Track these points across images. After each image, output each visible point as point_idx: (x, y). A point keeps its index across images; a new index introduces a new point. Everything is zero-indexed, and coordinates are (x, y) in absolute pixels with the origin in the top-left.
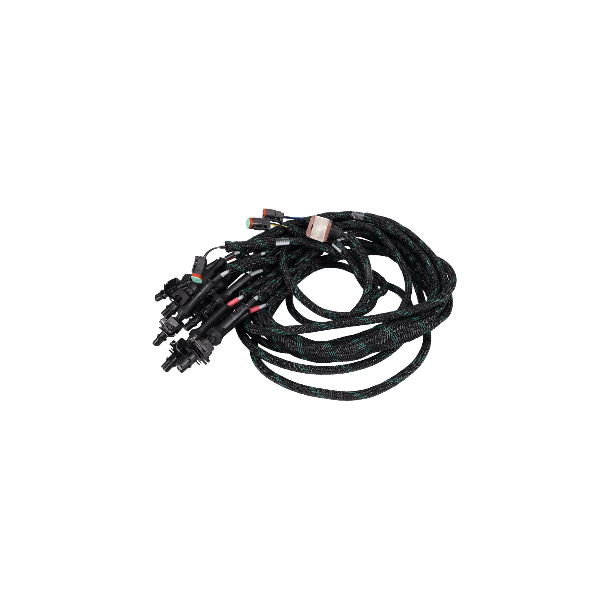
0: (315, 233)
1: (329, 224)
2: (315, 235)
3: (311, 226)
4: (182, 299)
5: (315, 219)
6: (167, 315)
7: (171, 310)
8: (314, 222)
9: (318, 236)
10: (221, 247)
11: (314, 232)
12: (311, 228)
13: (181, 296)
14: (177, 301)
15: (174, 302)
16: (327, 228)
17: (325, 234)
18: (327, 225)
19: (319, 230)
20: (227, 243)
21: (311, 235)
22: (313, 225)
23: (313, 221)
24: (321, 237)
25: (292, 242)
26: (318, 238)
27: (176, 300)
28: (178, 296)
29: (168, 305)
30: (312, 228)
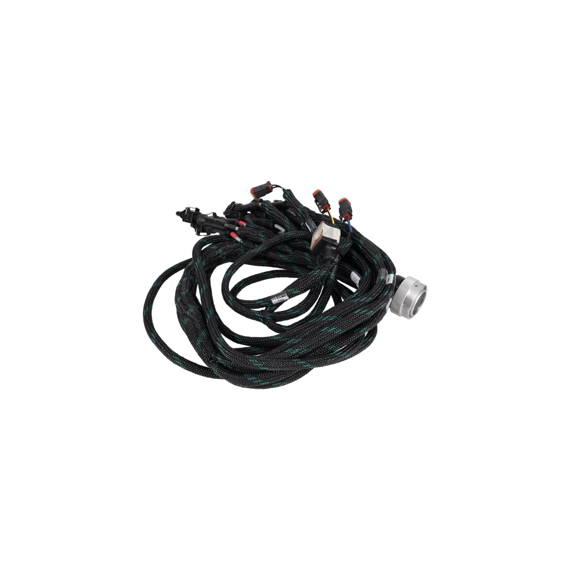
10: (284, 190)
20: (289, 190)
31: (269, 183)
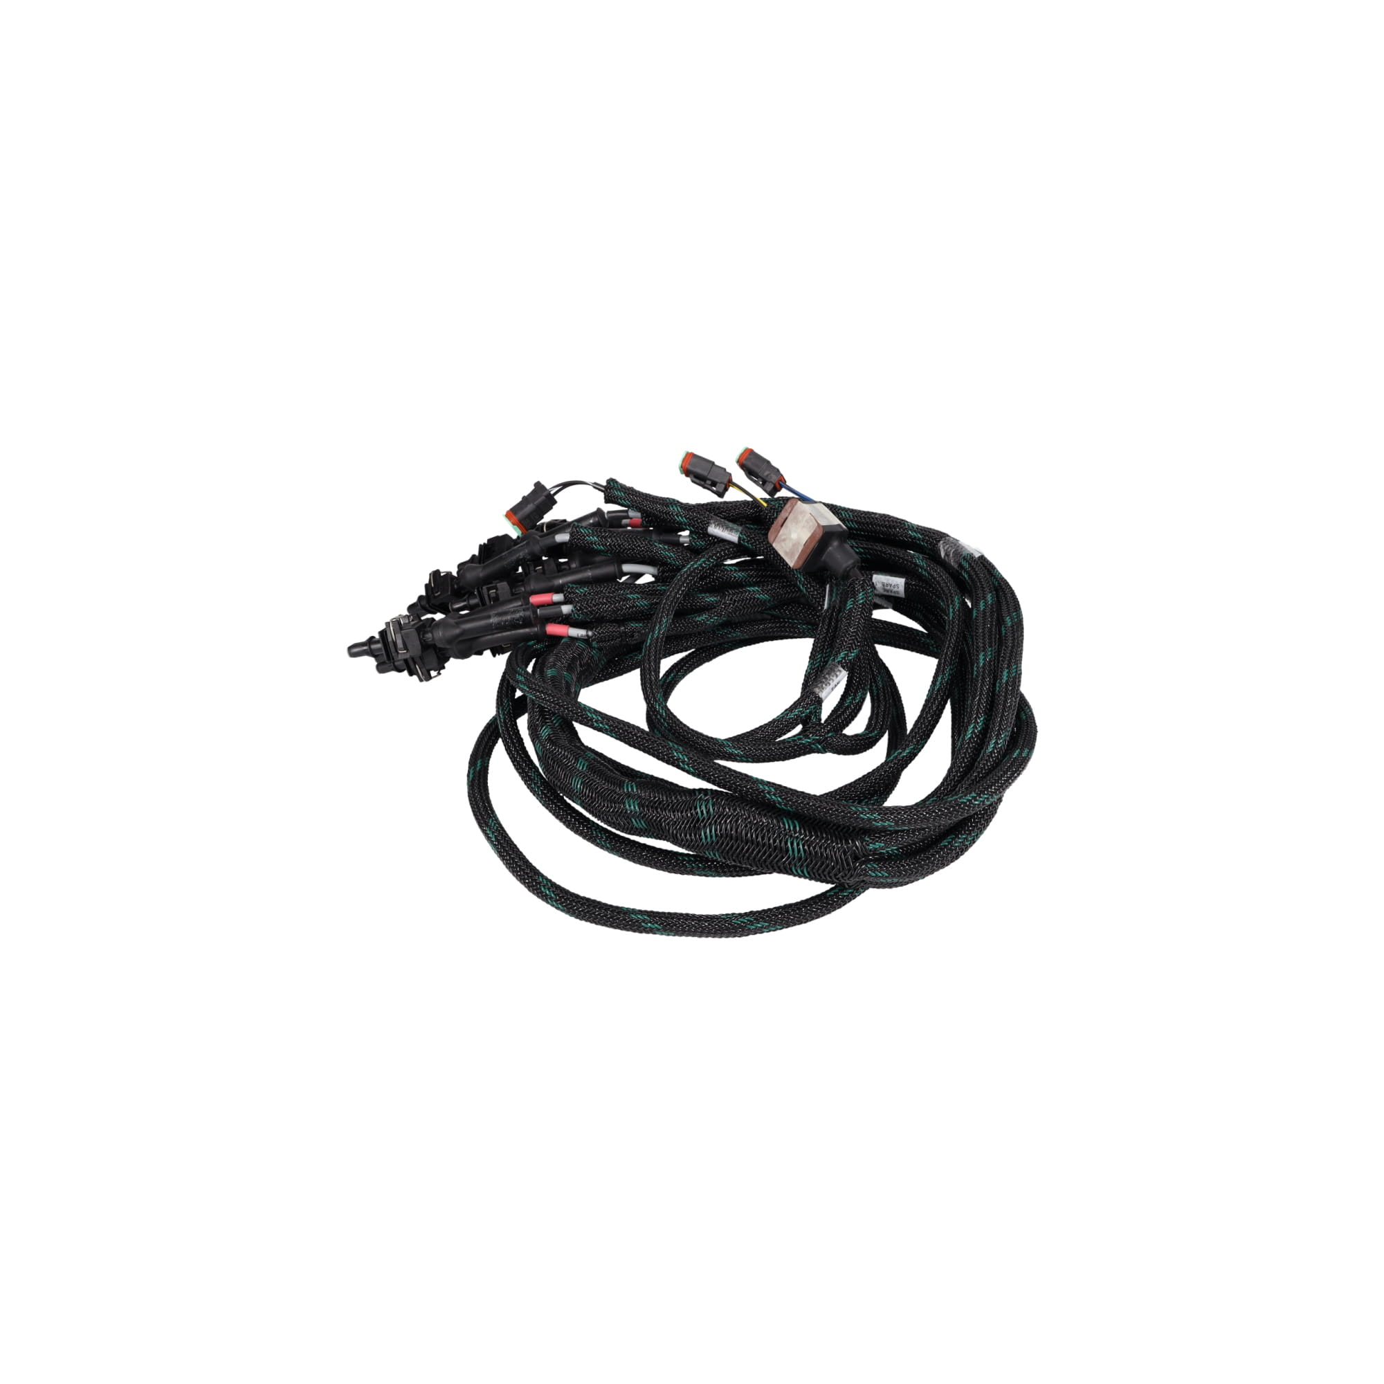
0: (784, 540)
1: (815, 531)
2: (783, 544)
3: (783, 520)
5: (796, 507)
8: (790, 512)
9: (788, 550)
10: (596, 486)
11: (783, 537)
12: (780, 523)
16: (810, 538)
17: (800, 551)
18: (812, 531)
19: (794, 536)
20: (612, 482)
21: (777, 539)
22: (786, 518)
23: (790, 509)
24: (791, 554)
25: (744, 540)
26: (786, 553)
30: (782, 526)
31: (539, 486)
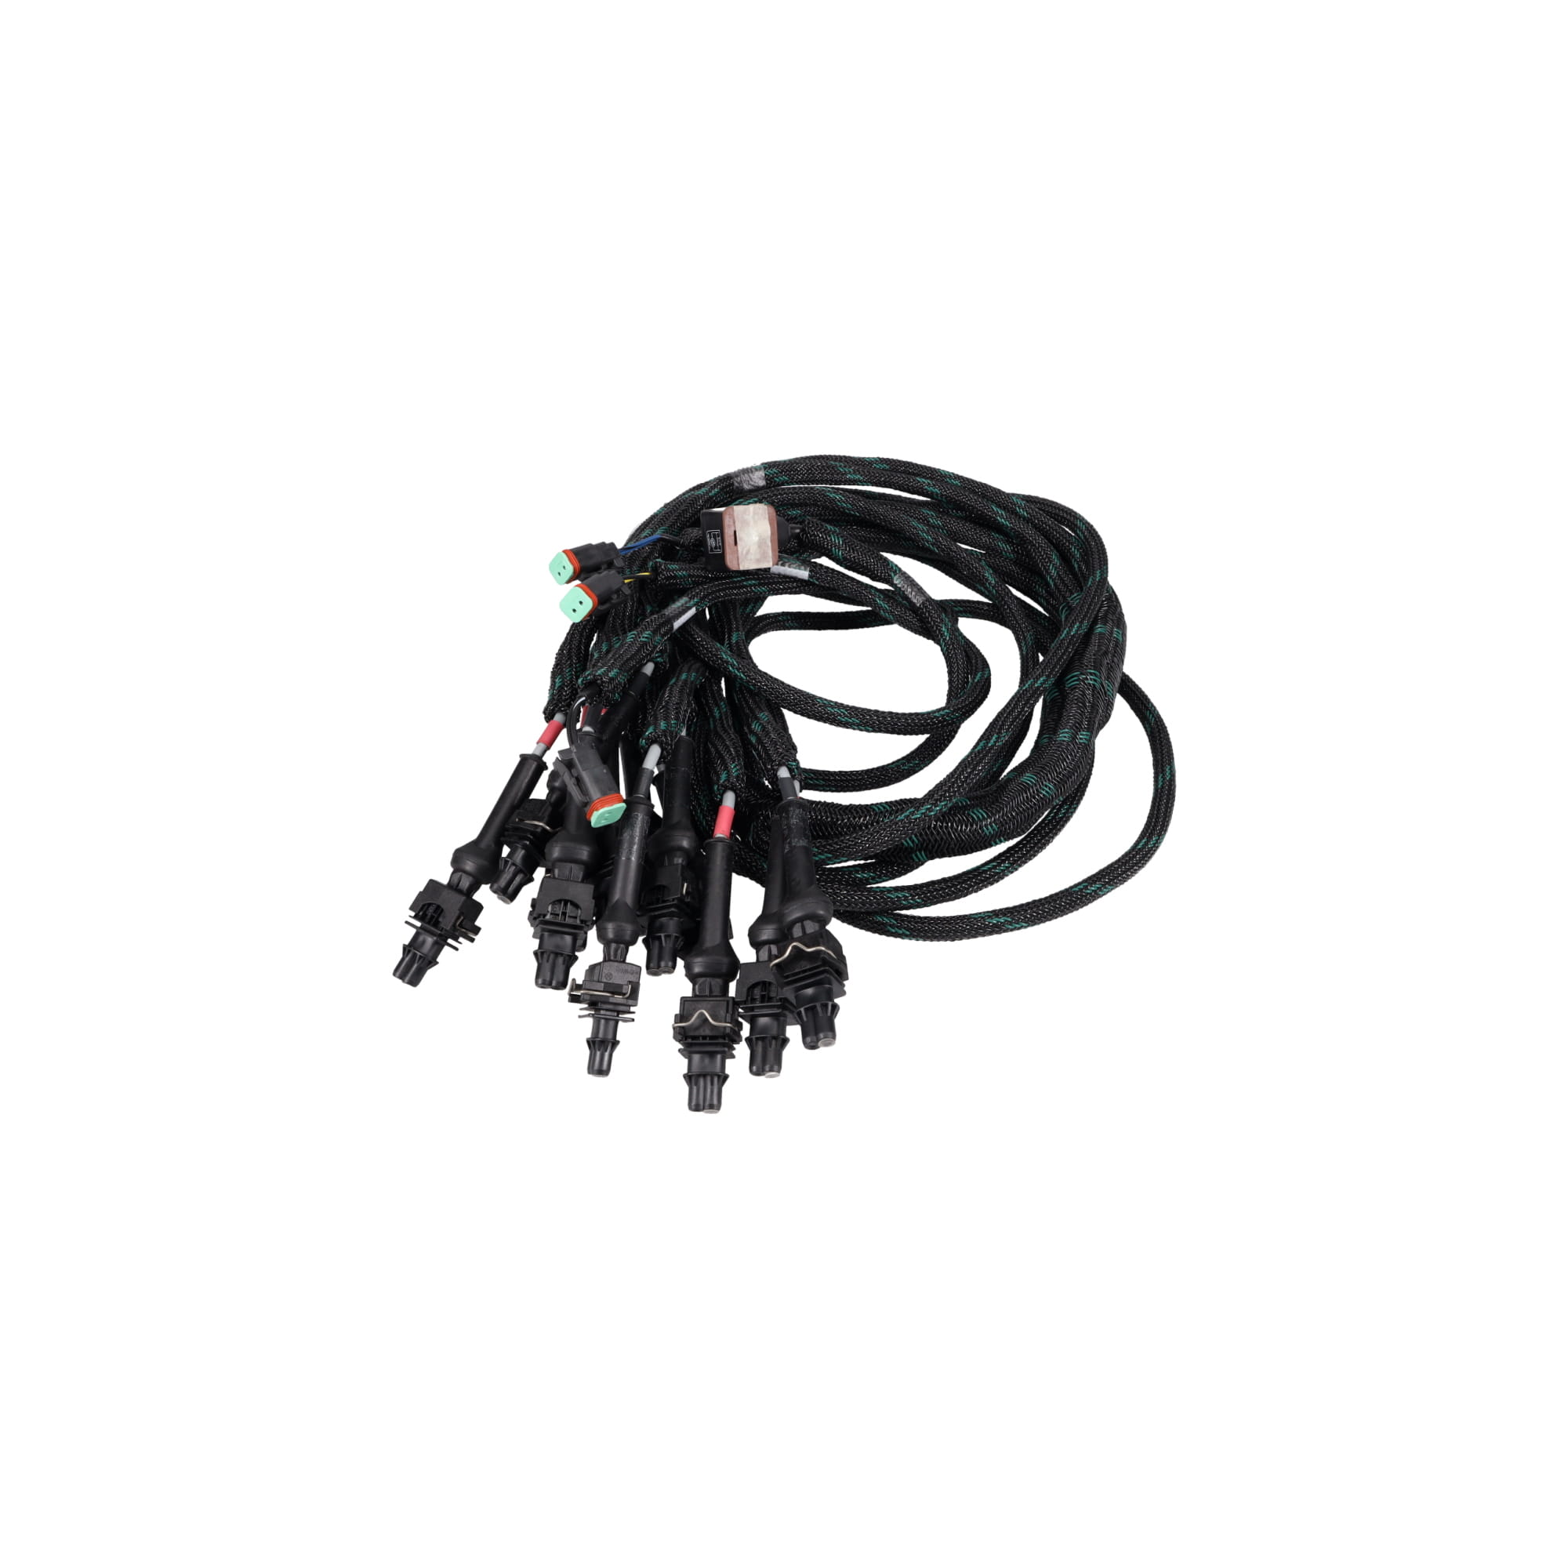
0: (748, 552)
1: (769, 514)
2: (749, 557)
3: (733, 538)
4: (442, 910)
6: (410, 975)
7: (419, 954)
8: (734, 523)
9: (758, 556)
11: (745, 551)
12: (733, 542)
13: (438, 903)
14: (429, 923)
15: (421, 928)
16: (770, 524)
17: (770, 544)
18: (767, 516)
19: (754, 538)
21: (740, 561)
22: (735, 532)
23: (731, 521)
24: (764, 556)
26: (758, 561)
27: (427, 920)
28: (430, 905)
29: (407, 943)
30: (736, 543)
